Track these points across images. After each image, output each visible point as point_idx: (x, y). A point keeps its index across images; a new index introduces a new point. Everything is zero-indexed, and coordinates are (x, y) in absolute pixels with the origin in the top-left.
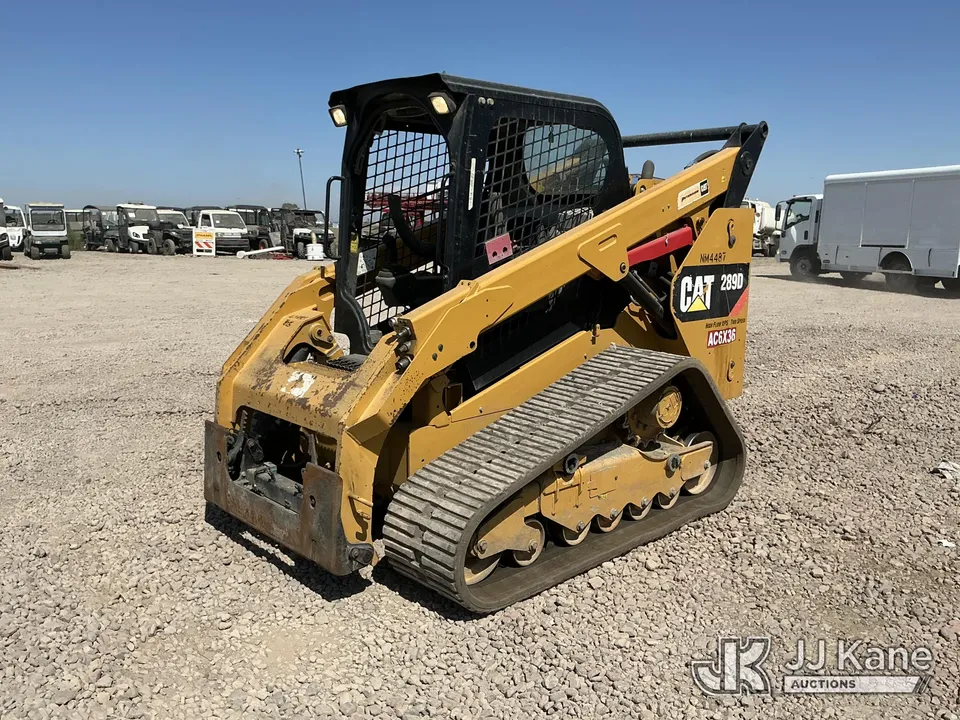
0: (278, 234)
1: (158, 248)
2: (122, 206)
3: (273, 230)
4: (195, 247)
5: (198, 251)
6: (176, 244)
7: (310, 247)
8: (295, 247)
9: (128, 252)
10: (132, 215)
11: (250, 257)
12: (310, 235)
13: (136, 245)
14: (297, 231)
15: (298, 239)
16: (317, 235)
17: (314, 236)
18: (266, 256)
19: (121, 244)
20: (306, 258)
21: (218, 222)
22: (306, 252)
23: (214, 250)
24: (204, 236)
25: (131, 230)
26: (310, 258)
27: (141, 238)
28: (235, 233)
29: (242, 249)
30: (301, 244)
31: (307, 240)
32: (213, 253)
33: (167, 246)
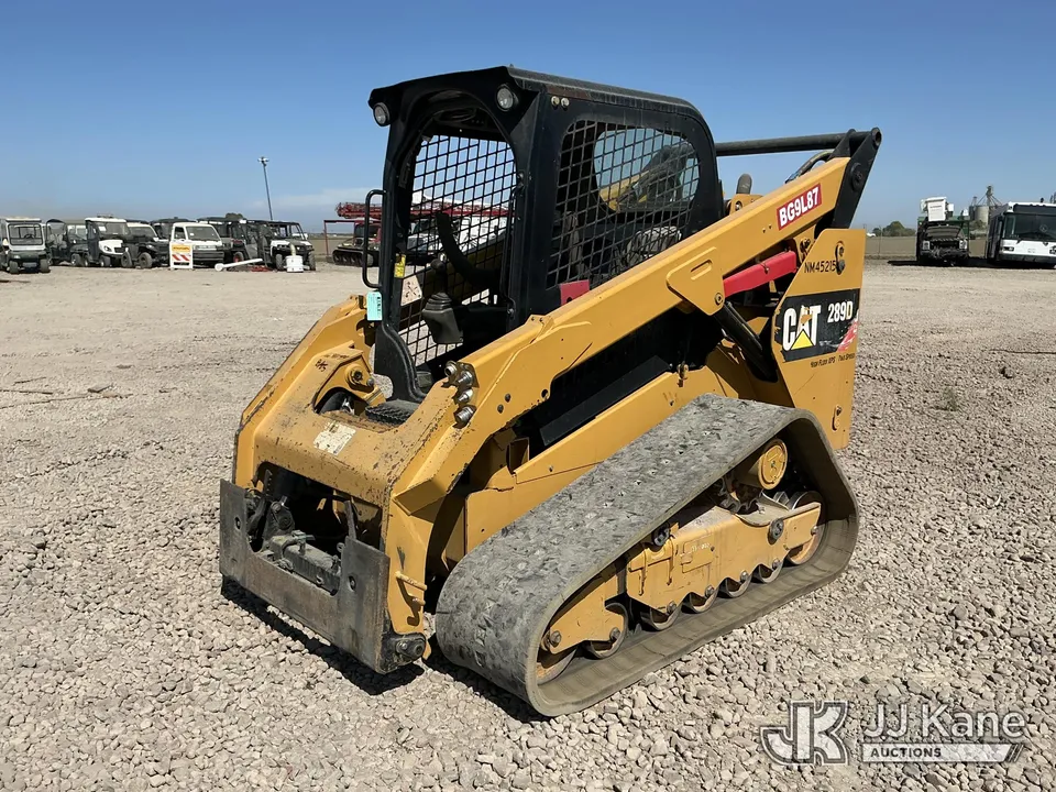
0: (255, 247)
1: (133, 262)
2: (92, 219)
3: (249, 242)
4: (172, 260)
5: (175, 264)
6: (153, 257)
7: (289, 259)
8: (273, 258)
9: (99, 266)
10: (102, 229)
11: (228, 269)
12: (288, 246)
13: (108, 258)
14: (275, 243)
15: (276, 251)
16: (296, 247)
17: (293, 248)
18: (245, 268)
19: (90, 258)
20: (285, 270)
21: (192, 234)
22: (285, 264)
23: (191, 262)
24: (181, 248)
25: (102, 244)
26: (289, 270)
27: (113, 252)
28: (210, 245)
29: (217, 262)
30: (279, 256)
31: (286, 252)
32: (191, 265)
33: (143, 259)
